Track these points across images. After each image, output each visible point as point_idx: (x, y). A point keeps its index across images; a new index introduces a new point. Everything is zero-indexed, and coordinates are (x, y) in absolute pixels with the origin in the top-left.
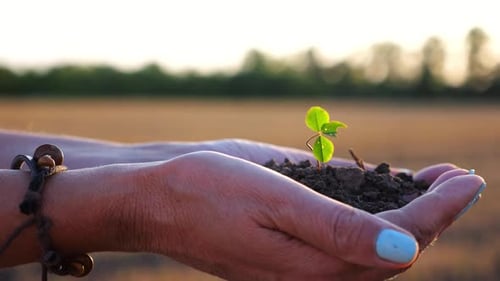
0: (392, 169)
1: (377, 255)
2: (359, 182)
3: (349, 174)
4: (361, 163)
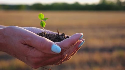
0: (66, 35)
1: (51, 51)
2: (55, 38)
3: (52, 36)
4: (58, 33)
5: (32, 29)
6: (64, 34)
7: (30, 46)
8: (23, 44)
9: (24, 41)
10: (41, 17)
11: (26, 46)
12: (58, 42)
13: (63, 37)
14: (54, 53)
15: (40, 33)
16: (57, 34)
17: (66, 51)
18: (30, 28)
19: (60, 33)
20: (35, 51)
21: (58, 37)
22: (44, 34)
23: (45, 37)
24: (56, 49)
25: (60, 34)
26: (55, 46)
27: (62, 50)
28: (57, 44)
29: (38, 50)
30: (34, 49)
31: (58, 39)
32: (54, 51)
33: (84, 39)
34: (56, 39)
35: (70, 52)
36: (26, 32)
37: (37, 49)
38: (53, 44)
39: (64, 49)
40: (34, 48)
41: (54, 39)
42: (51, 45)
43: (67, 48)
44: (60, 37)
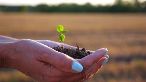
0: (86, 50)
1: (72, 69)
2: (74, 53)
3: (72, 51)
4: (78, 48)
5: (46, 42)
6: (85, 49)
7: (46, 63)
8: (39, 61)
9: (40, 58)
10: (60, 29)
11: (42, 63)
12: (79, 59)
13: (84, 53)
14: (75, 72)
15: (57, 48)
16: (76, 49)
17: (88, 69)
18: (44, 42)
19: (80, 47)
20: (52, 69)
21: (78, 52)
22: (62, 49)
23: (63, 53)
24: (78, 67)
25: (80, 49)
26: (76, 64)
27: (84, 68)
28: (78, 61)
29: (56, 68)
30: (52, 67)
31: (79, 55)
32: (75, 70)
33: (108, 56)
34: (76, 55)
35: (92, 70)
36: (43, 47)
37: (54, 67)
38: (74, 62)
39: (86, 67)
40: (51, 65)
41: (73, 55)
42: (71, 62)
43: (89, 66)
44: (81, 53)
